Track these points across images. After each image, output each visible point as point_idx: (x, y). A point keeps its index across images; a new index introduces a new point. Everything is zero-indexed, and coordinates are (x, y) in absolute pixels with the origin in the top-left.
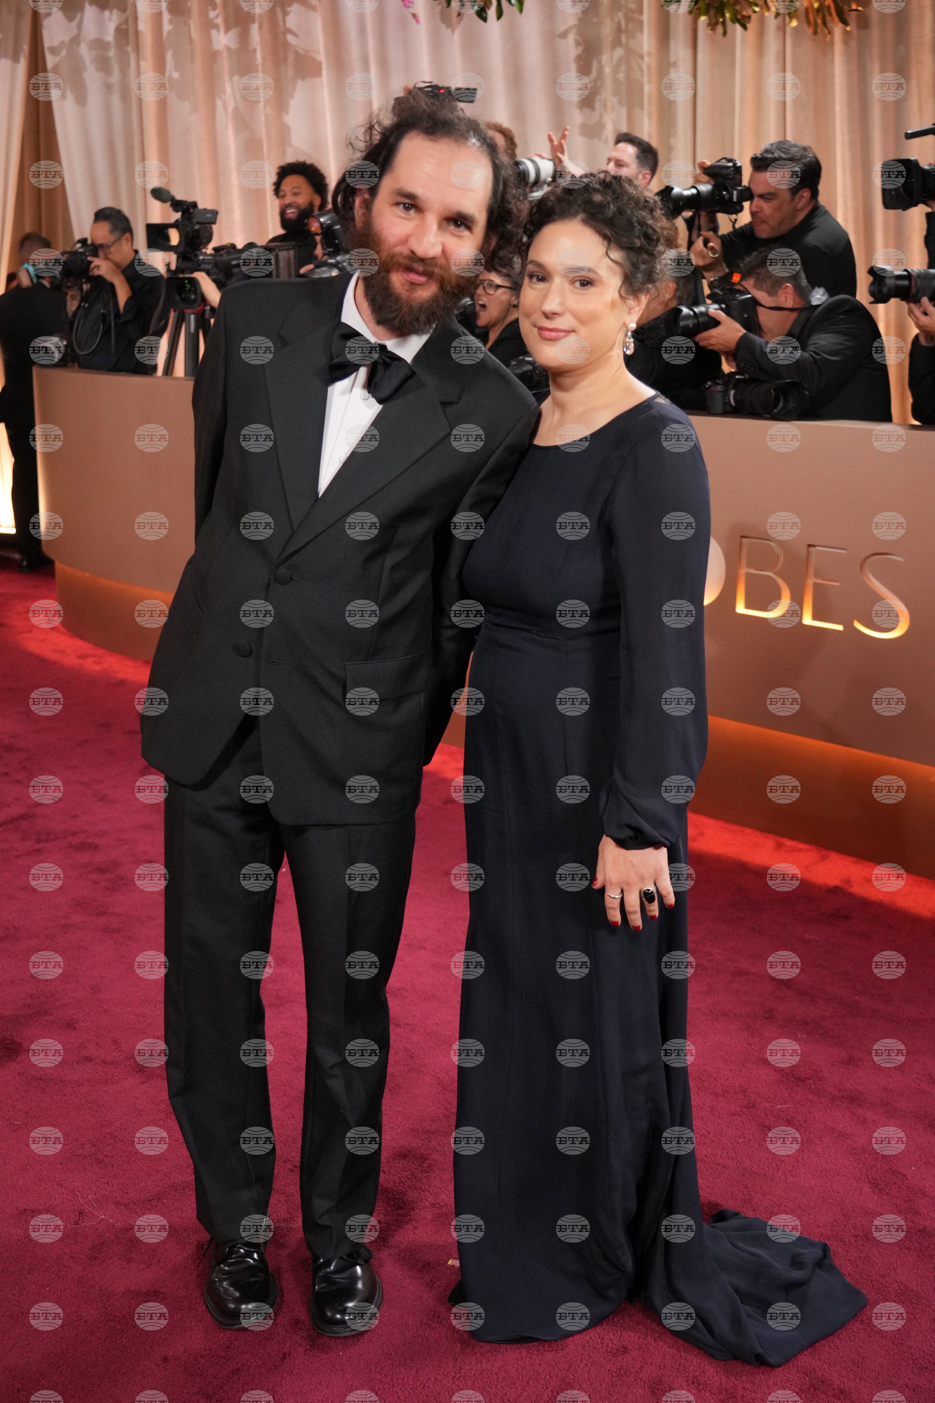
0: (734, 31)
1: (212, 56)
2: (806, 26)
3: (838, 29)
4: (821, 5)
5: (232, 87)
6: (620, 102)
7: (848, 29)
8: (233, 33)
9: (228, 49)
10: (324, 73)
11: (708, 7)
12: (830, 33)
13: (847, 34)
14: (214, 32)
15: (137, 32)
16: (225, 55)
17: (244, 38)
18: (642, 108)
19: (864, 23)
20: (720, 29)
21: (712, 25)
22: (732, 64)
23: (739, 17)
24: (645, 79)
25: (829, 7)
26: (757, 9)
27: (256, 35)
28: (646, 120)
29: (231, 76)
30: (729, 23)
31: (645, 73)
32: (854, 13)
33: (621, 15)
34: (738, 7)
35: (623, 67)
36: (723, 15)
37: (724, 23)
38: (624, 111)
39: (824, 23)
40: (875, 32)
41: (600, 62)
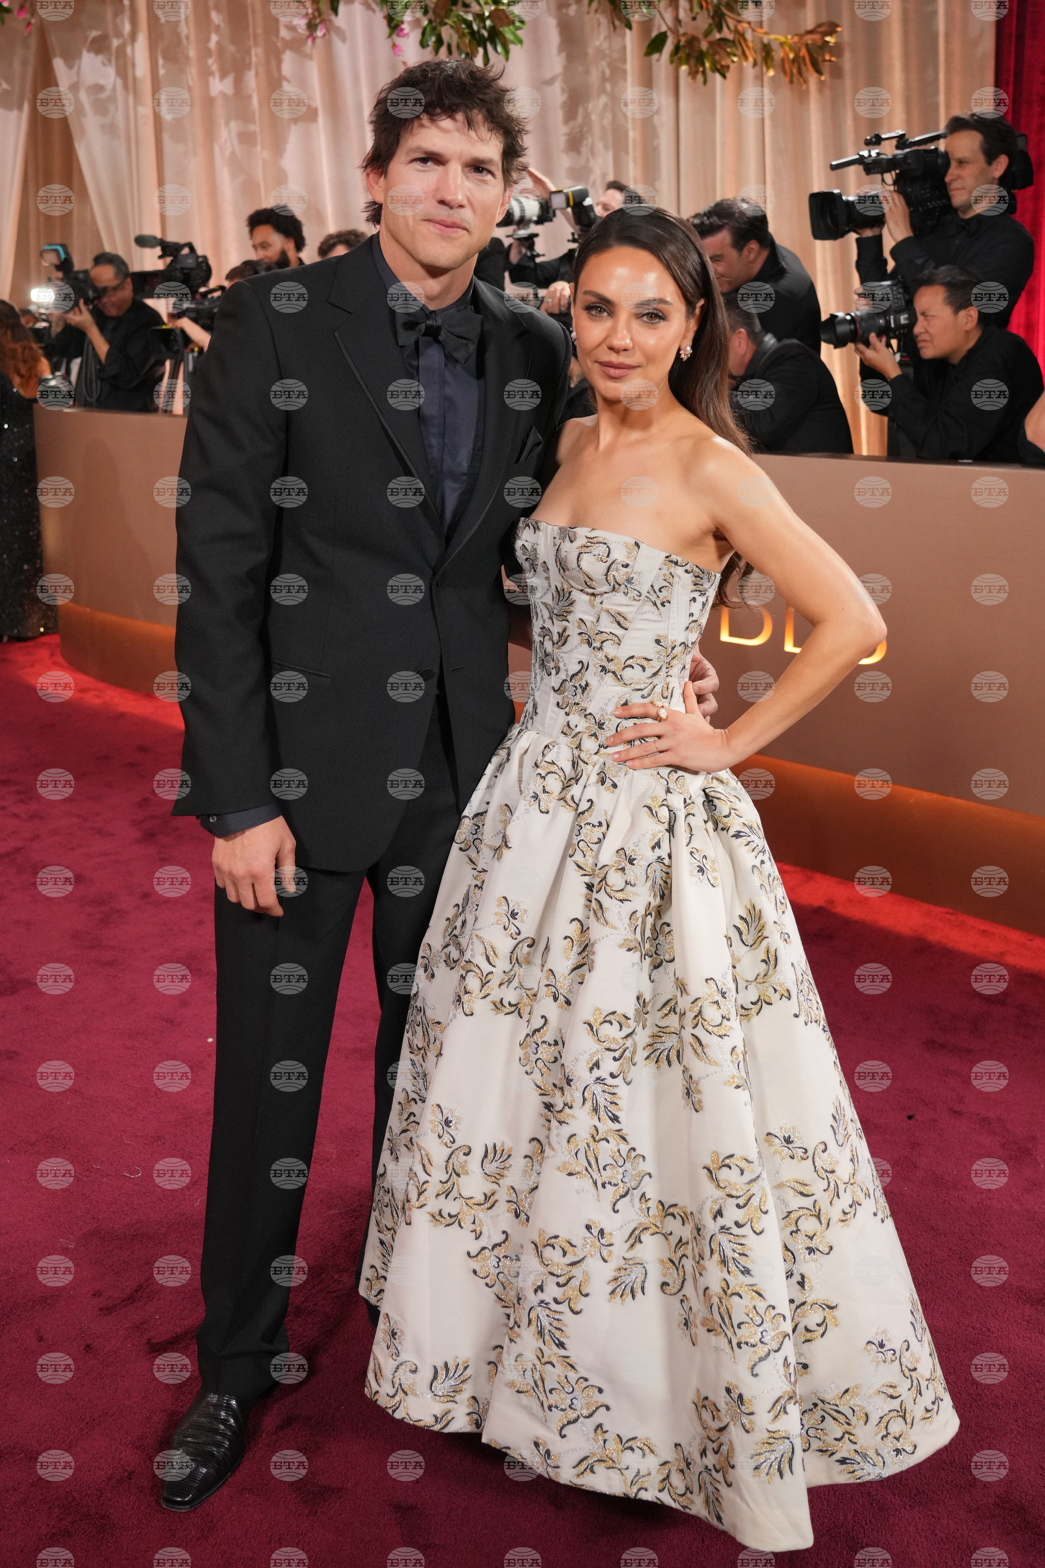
0: (714, 80)
1: (209, 102)
2: (782, 75)
3: (813, 78)
4: (797, 56)
5: (229, 132)
6: (606, 148)
7: (823, 78)
8: (230, 79)
9: (223, 95)
10: (321, 119)
11: (688, 57)
12: (806, 82)
13: (821, 84)
14: (210, 79)
15: (135, 79)
16: (221, 101)
17: (240, 84)
18: (627, 153)
19: (837, 72)
20: (700, 77)
21: (693, 74)
22: (713, 111)
23: (718, 67)
24: (630, 127)
25: (804, 58)
26: (735, 59)
27: (251, 80)
28: (631, 166)
29: (227, 123)
30: (708, 72)
32: (827, 64)
33: (604, 63)
34: (717, 57)
35: (609, 114)
36: (703, 65)
37: (704, 72)
38: (610, 155)
39: (800, 72)
40: (848, 82)
41: (586, 109)
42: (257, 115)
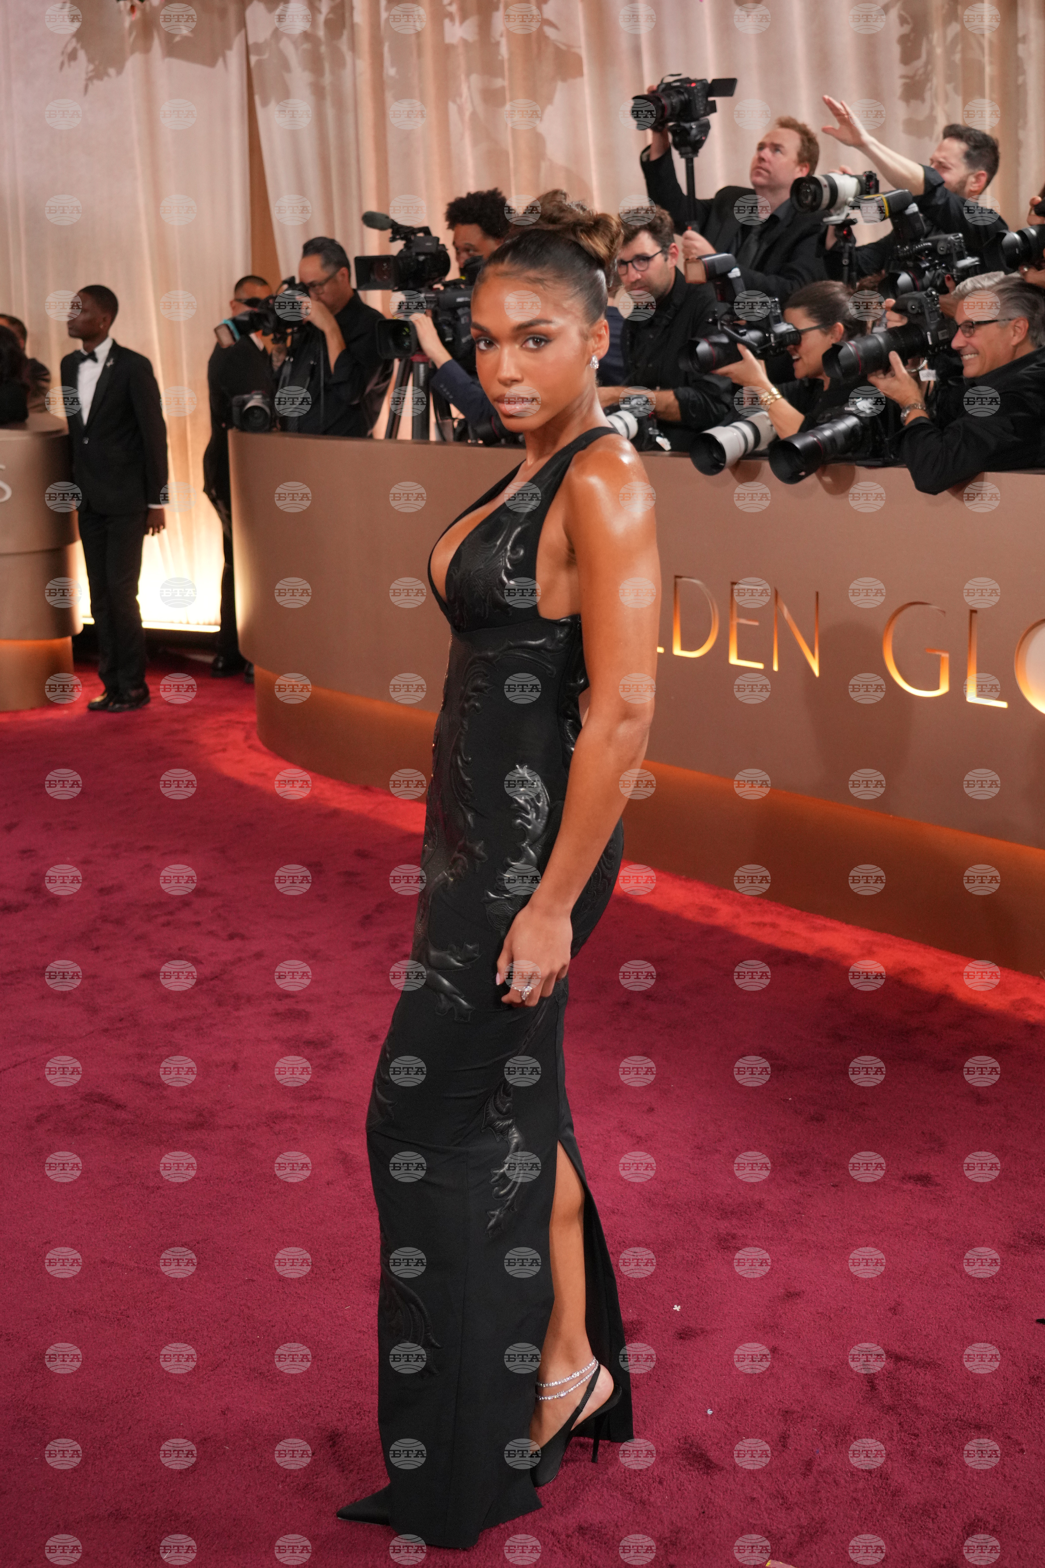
1: (445, 51)
5: (469, 87)
6: (956, 90)
8: (471, 23)
9: (466, 42)
10: (586, 71)
14: (447, 22)
15: (352, 22)
16: (461, 50)
17: (485, 28)
18: (982, 94)
24: (986, 59)
27: (500, 23)
29: (468, 75)
31: (987, 51)
35: (959, 48)
38: (959, 99)
41: (930, 42)
42: (506, 65)
